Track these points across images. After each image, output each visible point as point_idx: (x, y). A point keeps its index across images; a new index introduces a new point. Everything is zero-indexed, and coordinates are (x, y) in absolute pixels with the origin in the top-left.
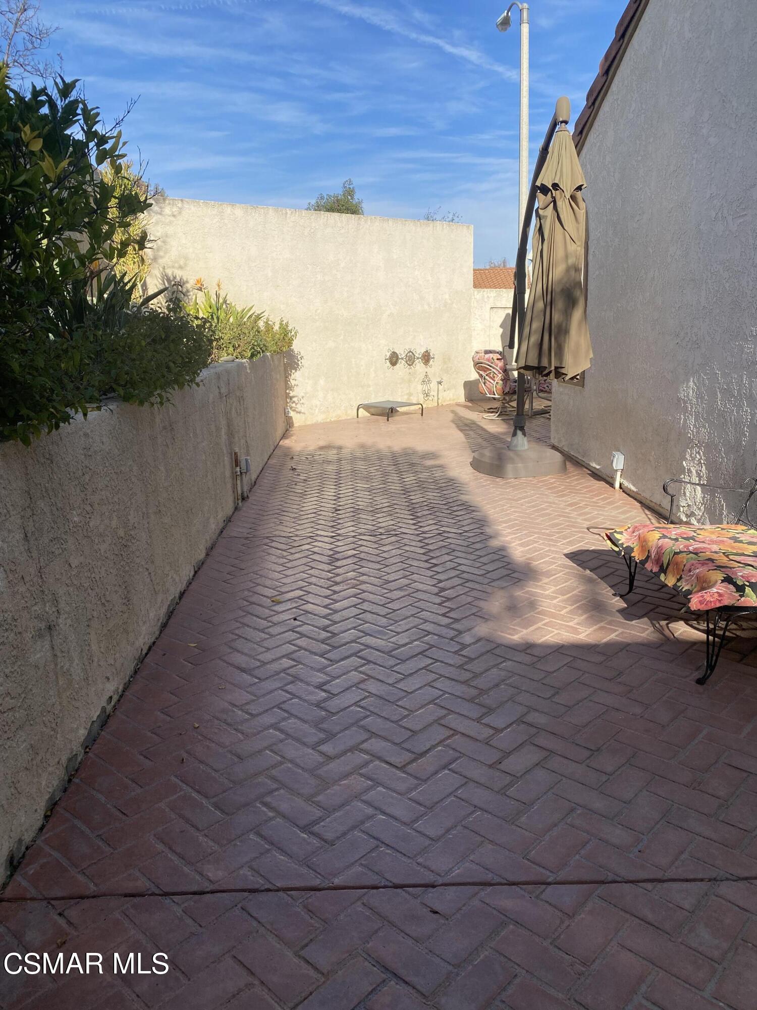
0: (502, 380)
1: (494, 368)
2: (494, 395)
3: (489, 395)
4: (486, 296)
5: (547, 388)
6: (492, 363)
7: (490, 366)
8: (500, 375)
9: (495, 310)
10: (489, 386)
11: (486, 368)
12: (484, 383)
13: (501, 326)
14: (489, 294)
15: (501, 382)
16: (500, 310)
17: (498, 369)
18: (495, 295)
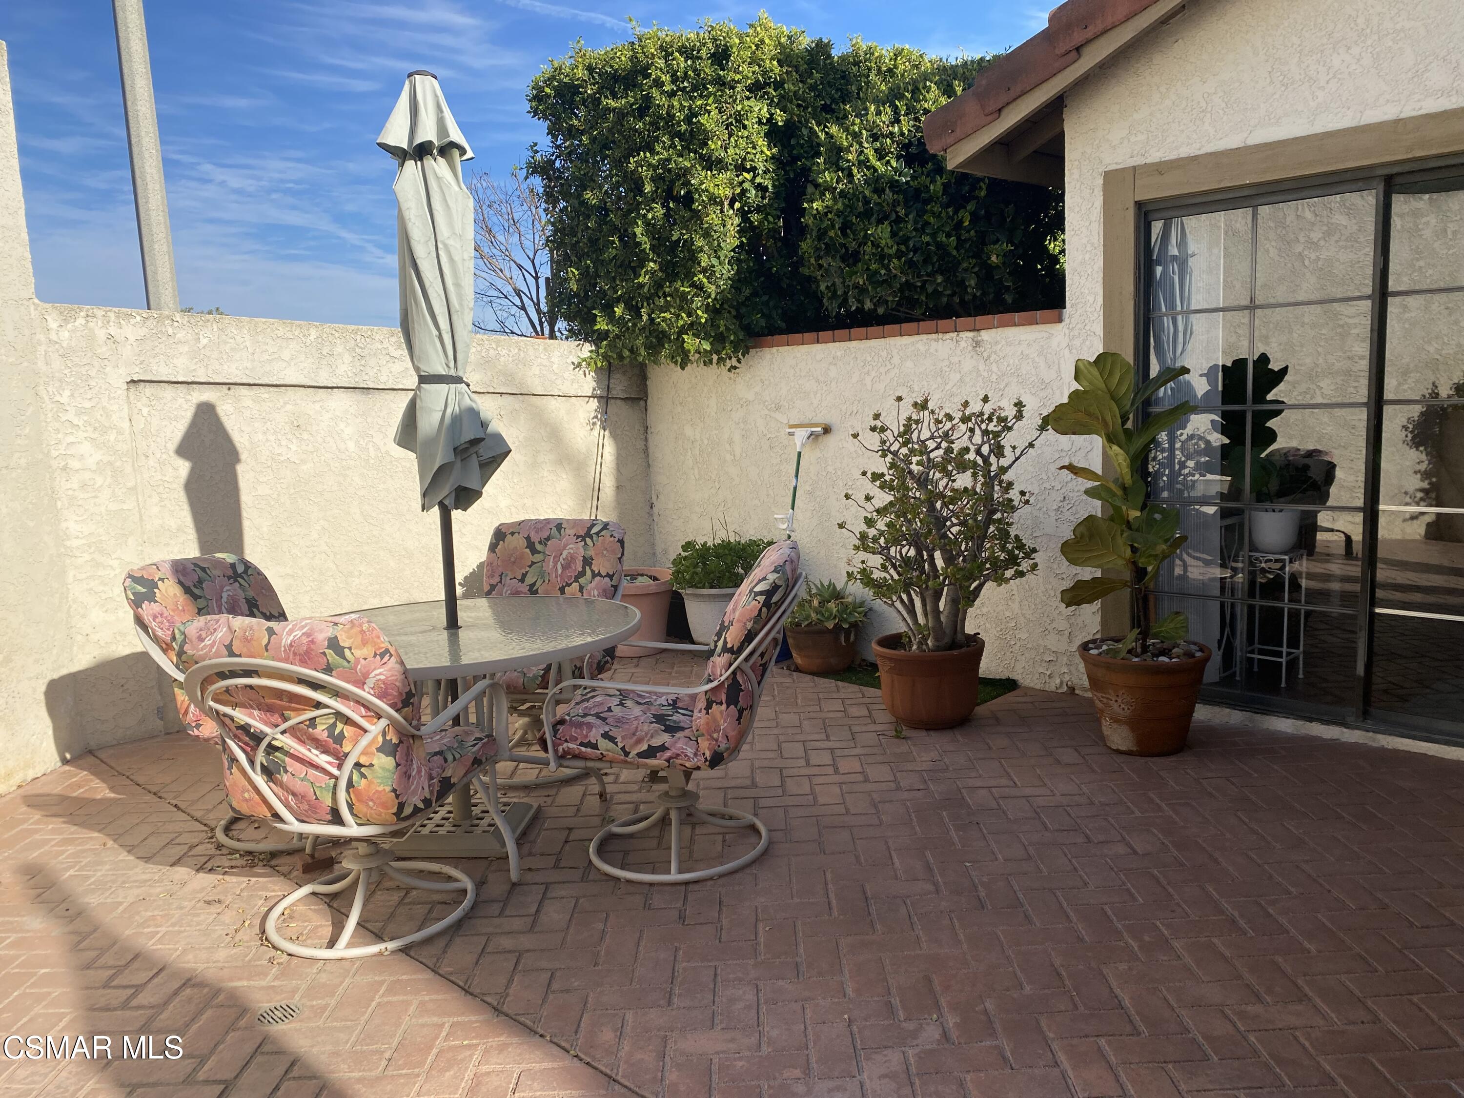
0: (388, 749)
1: (336, 693)
2: (336, 818)
3: (294, 826)
4: (101, 334)
5: (603, 744)
6: (328, 670)
7: (315, 686)
8: (375, 728)
9: (149, 389)
10: (298, 786)
11: (280, 694)
12: (268, 772)
13: (182, 451)
14: (113, 330)
15: (384, 763)
16: (168, 392)
17: (365, 694)
18: (142, 332)
